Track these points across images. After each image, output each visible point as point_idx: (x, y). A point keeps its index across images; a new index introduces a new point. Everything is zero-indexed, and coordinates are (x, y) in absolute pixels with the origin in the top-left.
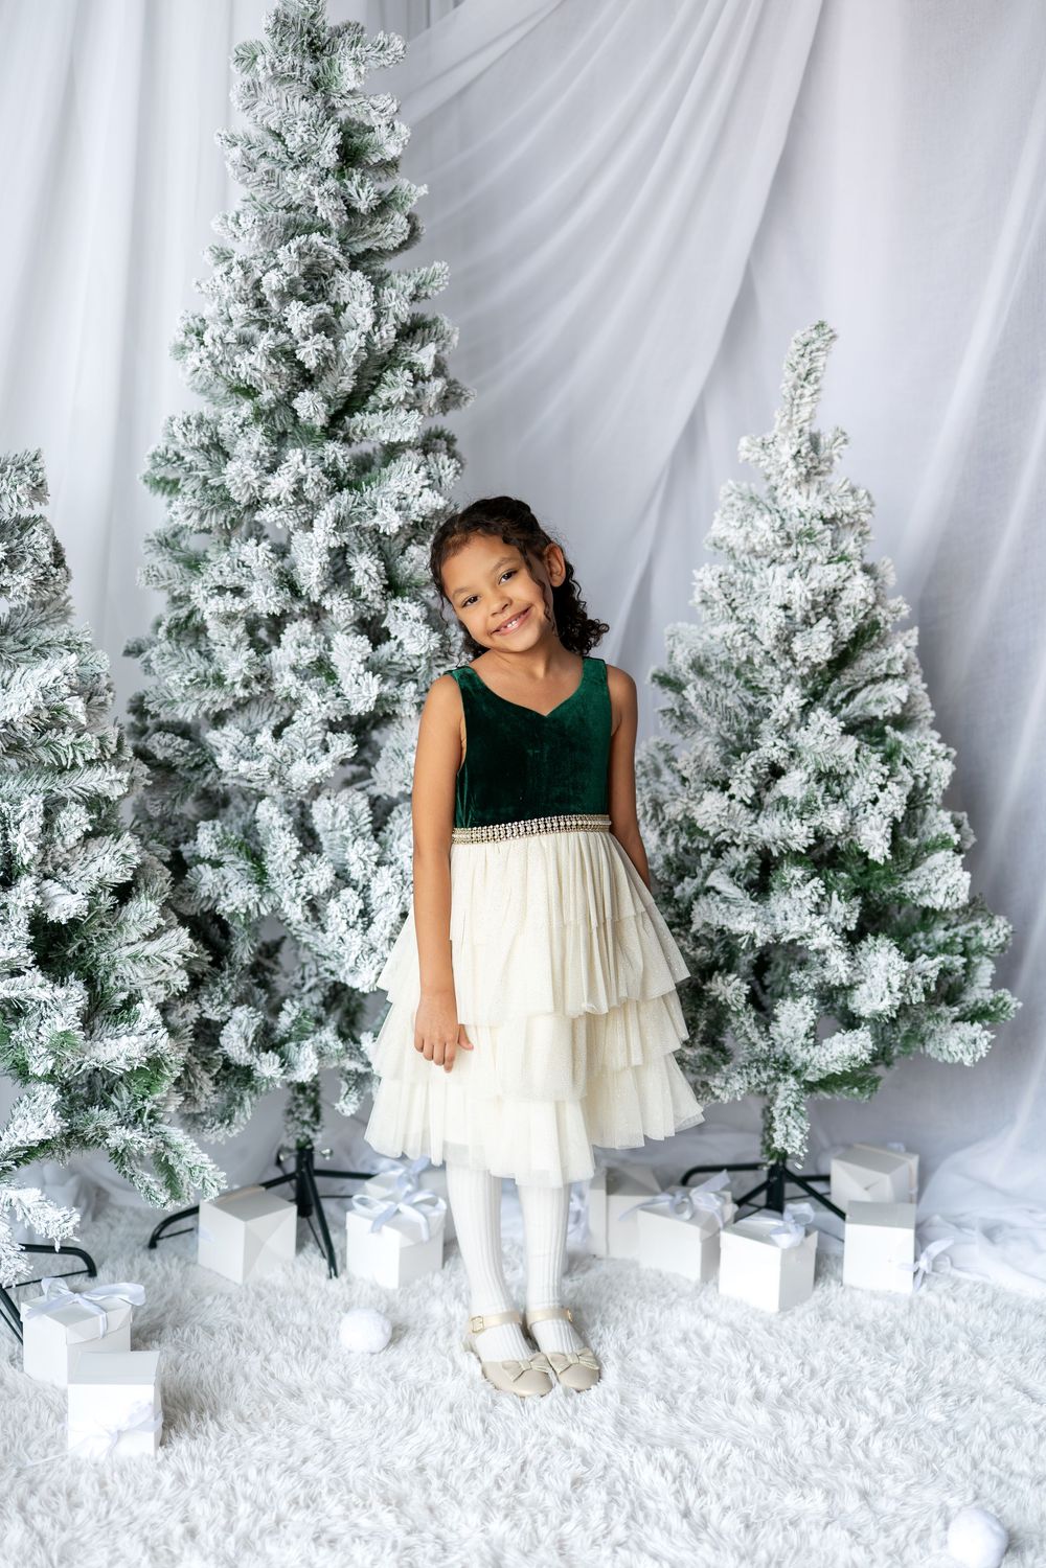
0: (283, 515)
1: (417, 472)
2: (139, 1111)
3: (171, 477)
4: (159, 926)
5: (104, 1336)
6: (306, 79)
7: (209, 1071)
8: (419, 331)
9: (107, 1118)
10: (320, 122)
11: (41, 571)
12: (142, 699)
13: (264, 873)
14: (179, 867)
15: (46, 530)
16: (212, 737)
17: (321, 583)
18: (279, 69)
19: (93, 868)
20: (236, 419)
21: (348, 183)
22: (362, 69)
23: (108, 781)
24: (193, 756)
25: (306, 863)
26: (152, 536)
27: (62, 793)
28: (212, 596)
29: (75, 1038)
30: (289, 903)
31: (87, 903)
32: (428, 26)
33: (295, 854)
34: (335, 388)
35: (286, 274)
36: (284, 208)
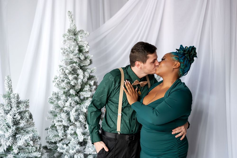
0: (68, 109)
6: (73, 39)
8: (92, 78)
10: (76, 46)
11: (27, 120)
15: (29, 112)
16: (58, 144)
17: (74, 120)
18: (69, 38)
20: (61, 93)
21: (80, 55)
22: (82, 38)
23: (37, 154)
24: (55, 148)
26: (49, 111)
27: (30, 156)
28: (57, 122)
34: (78, 88)
35: (69, 70)
36: (70, 59)
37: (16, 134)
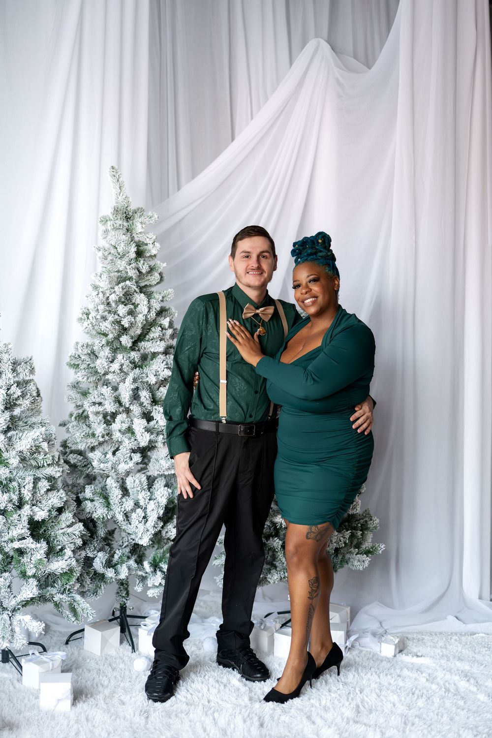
0: (116, 377)
1: (162, 363)
2: (65, 589)
3: (77, 363)
4: (73, 522)
5: (52, 670)
6: (124, 229)
7: (89, 576)
8: (164, 312)
9: (53, 591)
10: (129, 242)
11: (33, 399)
12: (66, 441)
13: (109, 504)
14: (79, 502)
15: (34, 384)
16: (91, 455)
17: (130, 401)
18: (115, 225)
19: (50, 502)
20: (100, 344)
21: (139, 263)
22: (144, 226)
23: (54, 472)
24: (84, 462)
25: (124, 500)
26: (70, 384)
27: (39, 476)
28: (91, 406)
29: (44, 561)
30: (118, 514)
31: (48, 514)
32: (168, 197)
33: (120, 496)
34: (135, 332)
35: (117, 295)
36: (116, 272)
37: (9, 429)
